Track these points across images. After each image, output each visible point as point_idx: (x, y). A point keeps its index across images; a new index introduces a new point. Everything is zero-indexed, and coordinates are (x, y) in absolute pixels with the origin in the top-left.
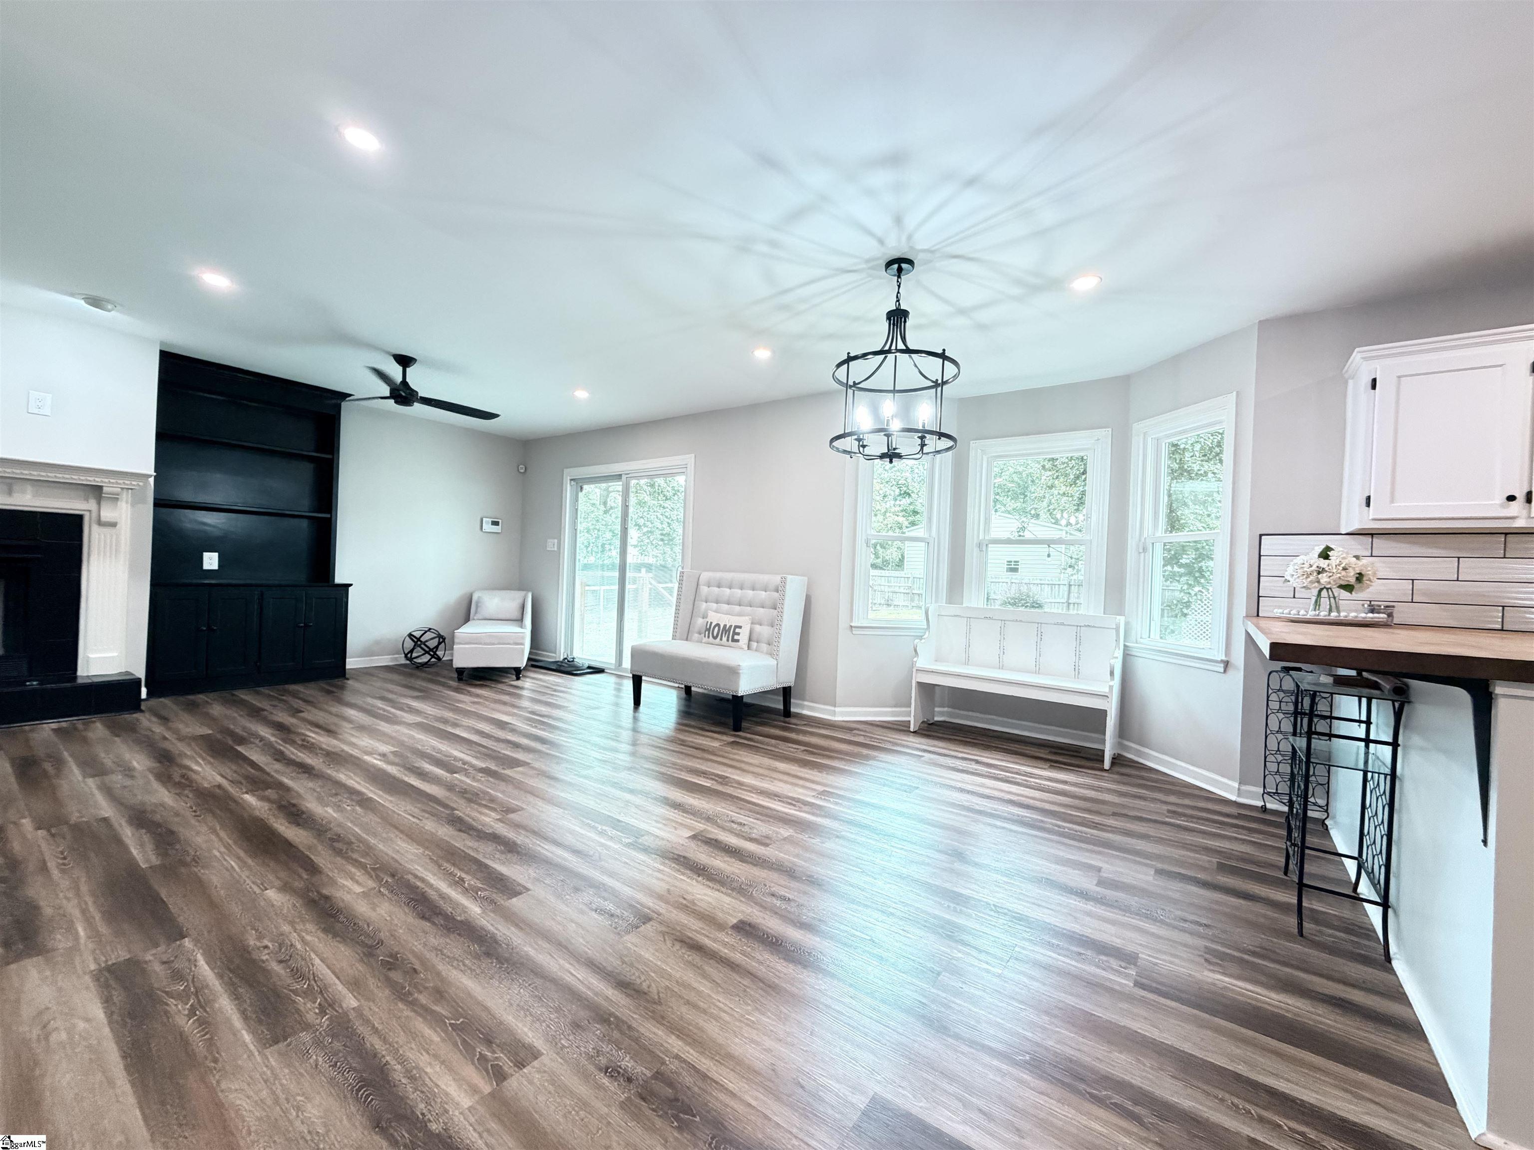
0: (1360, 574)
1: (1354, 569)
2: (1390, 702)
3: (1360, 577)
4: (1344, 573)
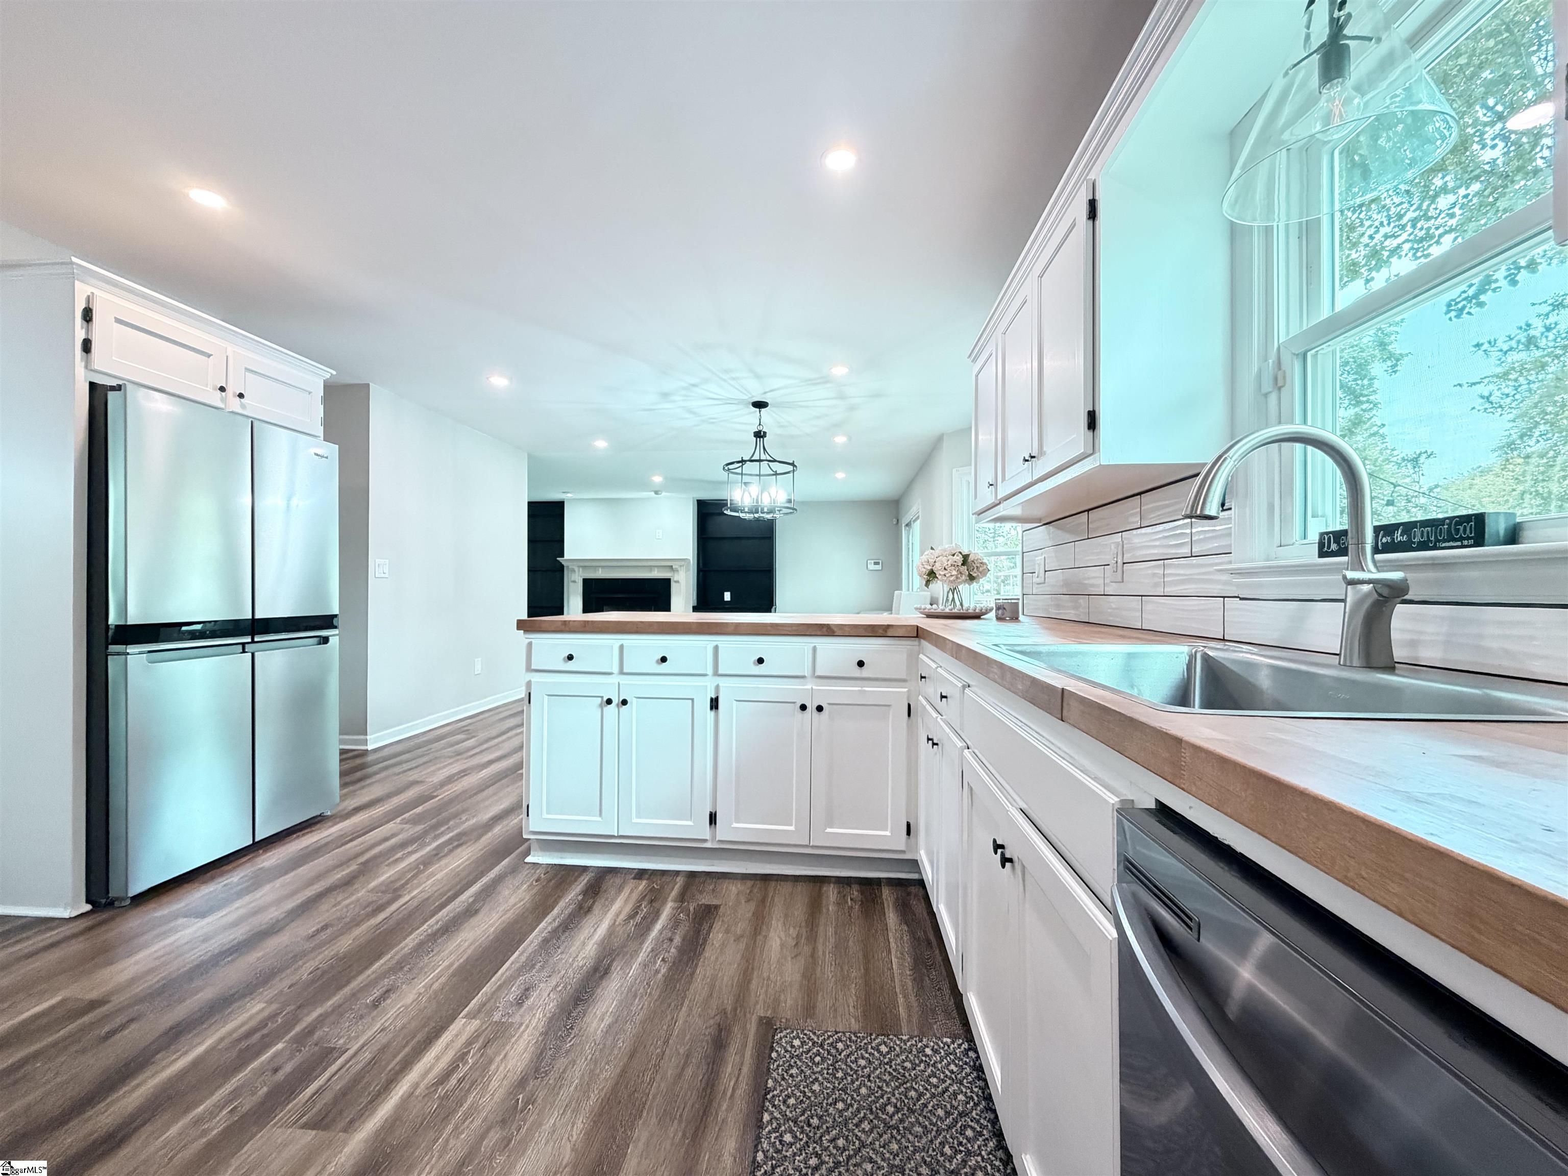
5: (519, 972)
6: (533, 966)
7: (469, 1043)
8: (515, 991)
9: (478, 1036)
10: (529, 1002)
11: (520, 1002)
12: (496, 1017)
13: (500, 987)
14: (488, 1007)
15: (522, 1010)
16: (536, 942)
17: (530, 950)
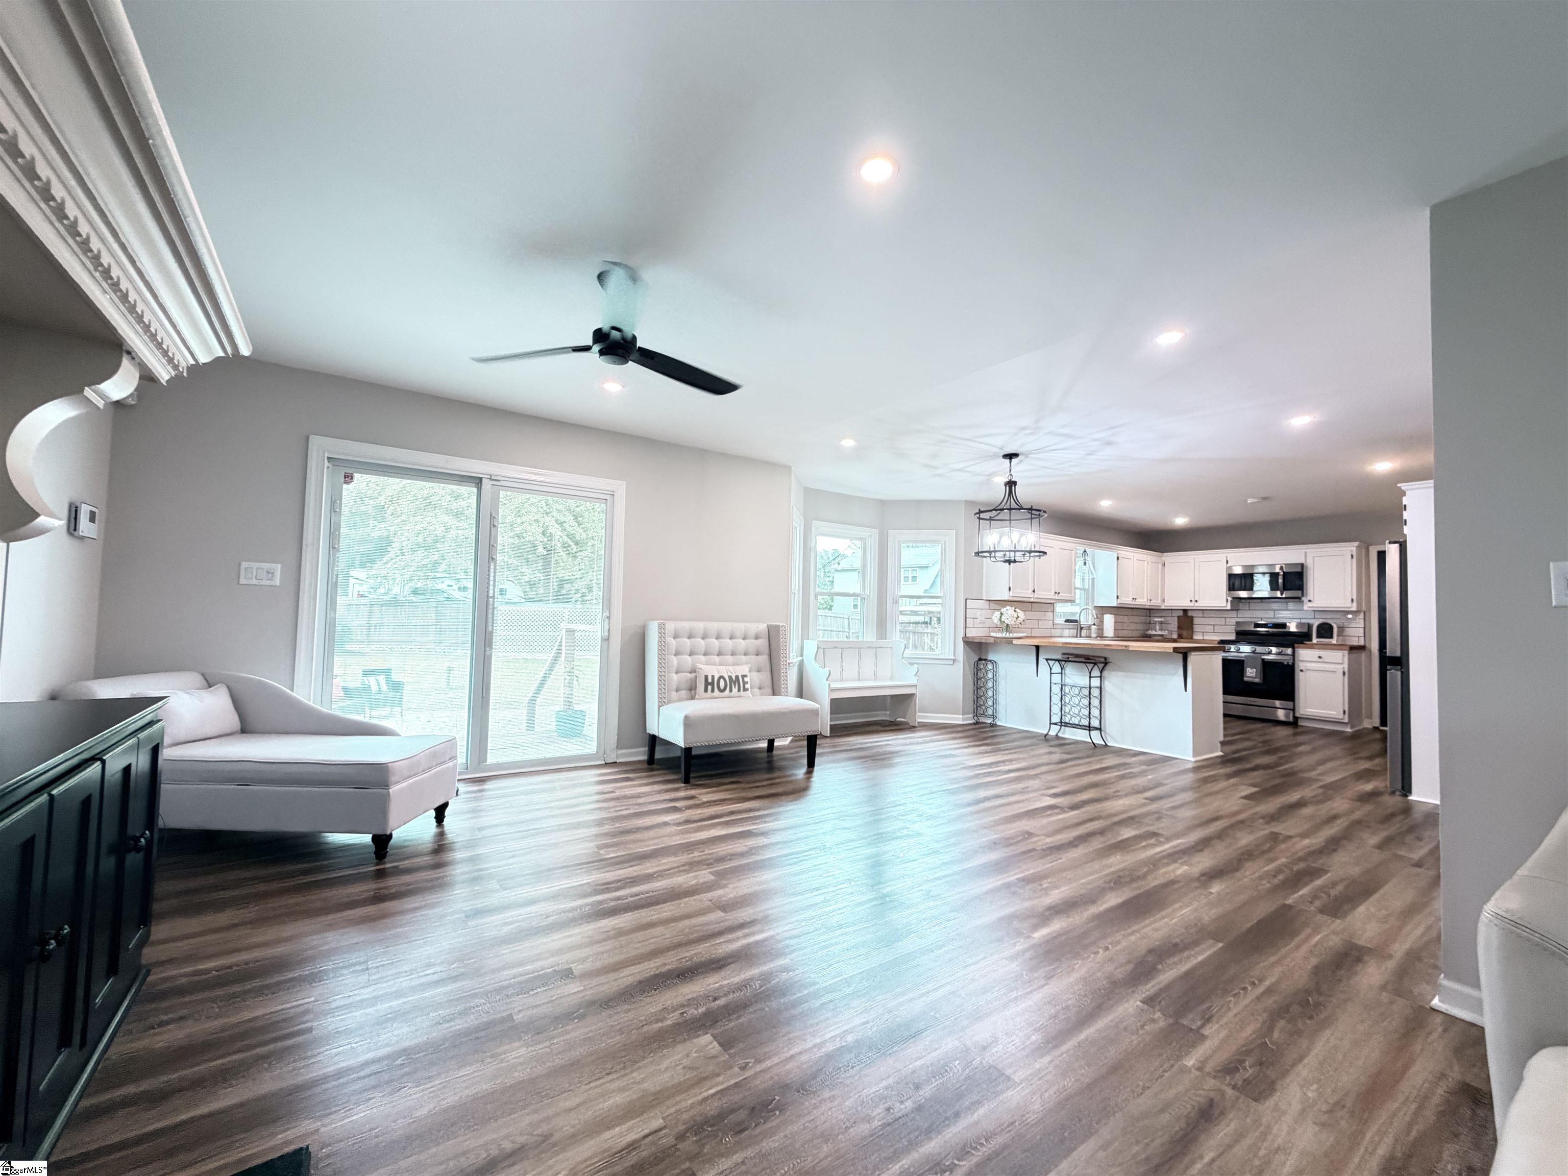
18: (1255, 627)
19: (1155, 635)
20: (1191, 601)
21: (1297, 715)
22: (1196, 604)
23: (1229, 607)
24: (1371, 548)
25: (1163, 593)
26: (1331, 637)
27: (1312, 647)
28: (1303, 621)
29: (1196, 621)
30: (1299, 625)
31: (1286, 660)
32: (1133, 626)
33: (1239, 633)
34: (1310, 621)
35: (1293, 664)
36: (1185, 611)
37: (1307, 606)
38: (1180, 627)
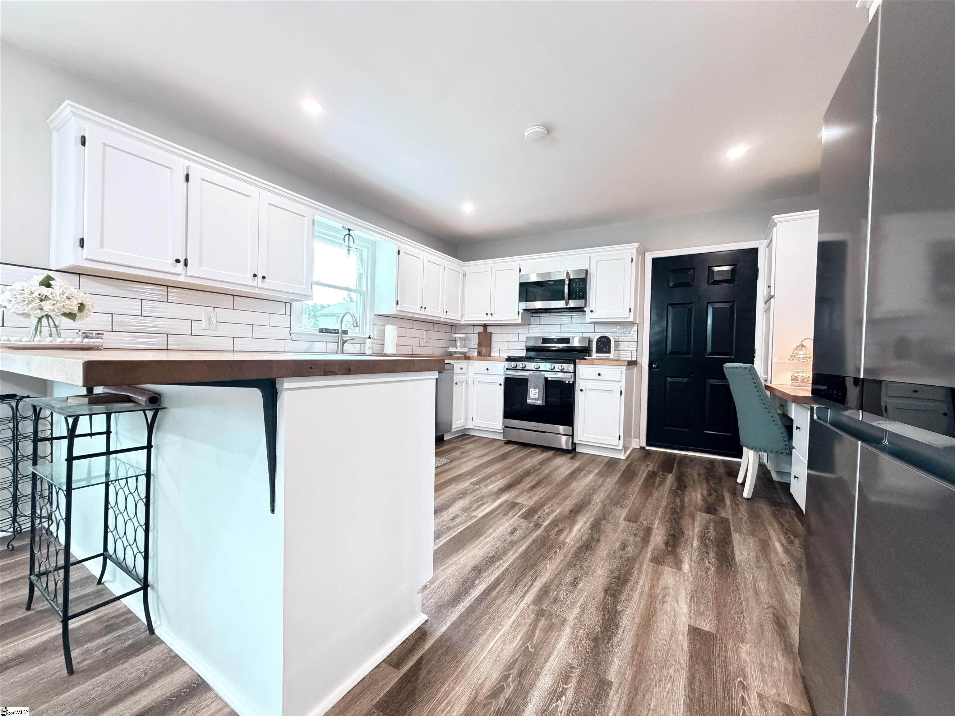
0: (81, 304)
1: (77, 298)
2: (142, 412)
3: (82, 307)
4: (67, 302)
5: (455, 527)
6: (448, 527)
7: (475, 510)
8: (458, 520)
9: (472, 511)
10: (454, 515)
11: (456, 516)
12: (466, 514)
13: (464, 523)
14: (469, 518)
15: (456, 514)
16: (442, 538)
17: (447, 535)
18: (542, 343)
19: (456, 353)
20: (487, 314)
21: (575, 441)
22: (492, 318)
23: (520, 321)
24: (647, 254)
25: (463, 307)
26: (609, 352)
27: (592, 363)
28: (584, 335)
29: (494, 337)
30: (582, 339)
31: (567, 377)
32: (435, 343)
33: (528, 349)
34: (591, 336)
35: (574, 382)
36: (485, 326)
37: (589, 317)
38: (480, 345)
